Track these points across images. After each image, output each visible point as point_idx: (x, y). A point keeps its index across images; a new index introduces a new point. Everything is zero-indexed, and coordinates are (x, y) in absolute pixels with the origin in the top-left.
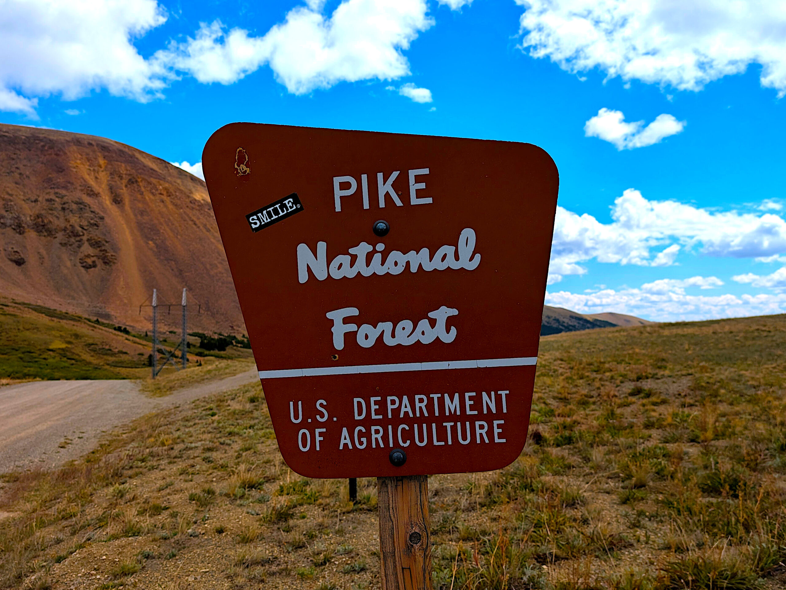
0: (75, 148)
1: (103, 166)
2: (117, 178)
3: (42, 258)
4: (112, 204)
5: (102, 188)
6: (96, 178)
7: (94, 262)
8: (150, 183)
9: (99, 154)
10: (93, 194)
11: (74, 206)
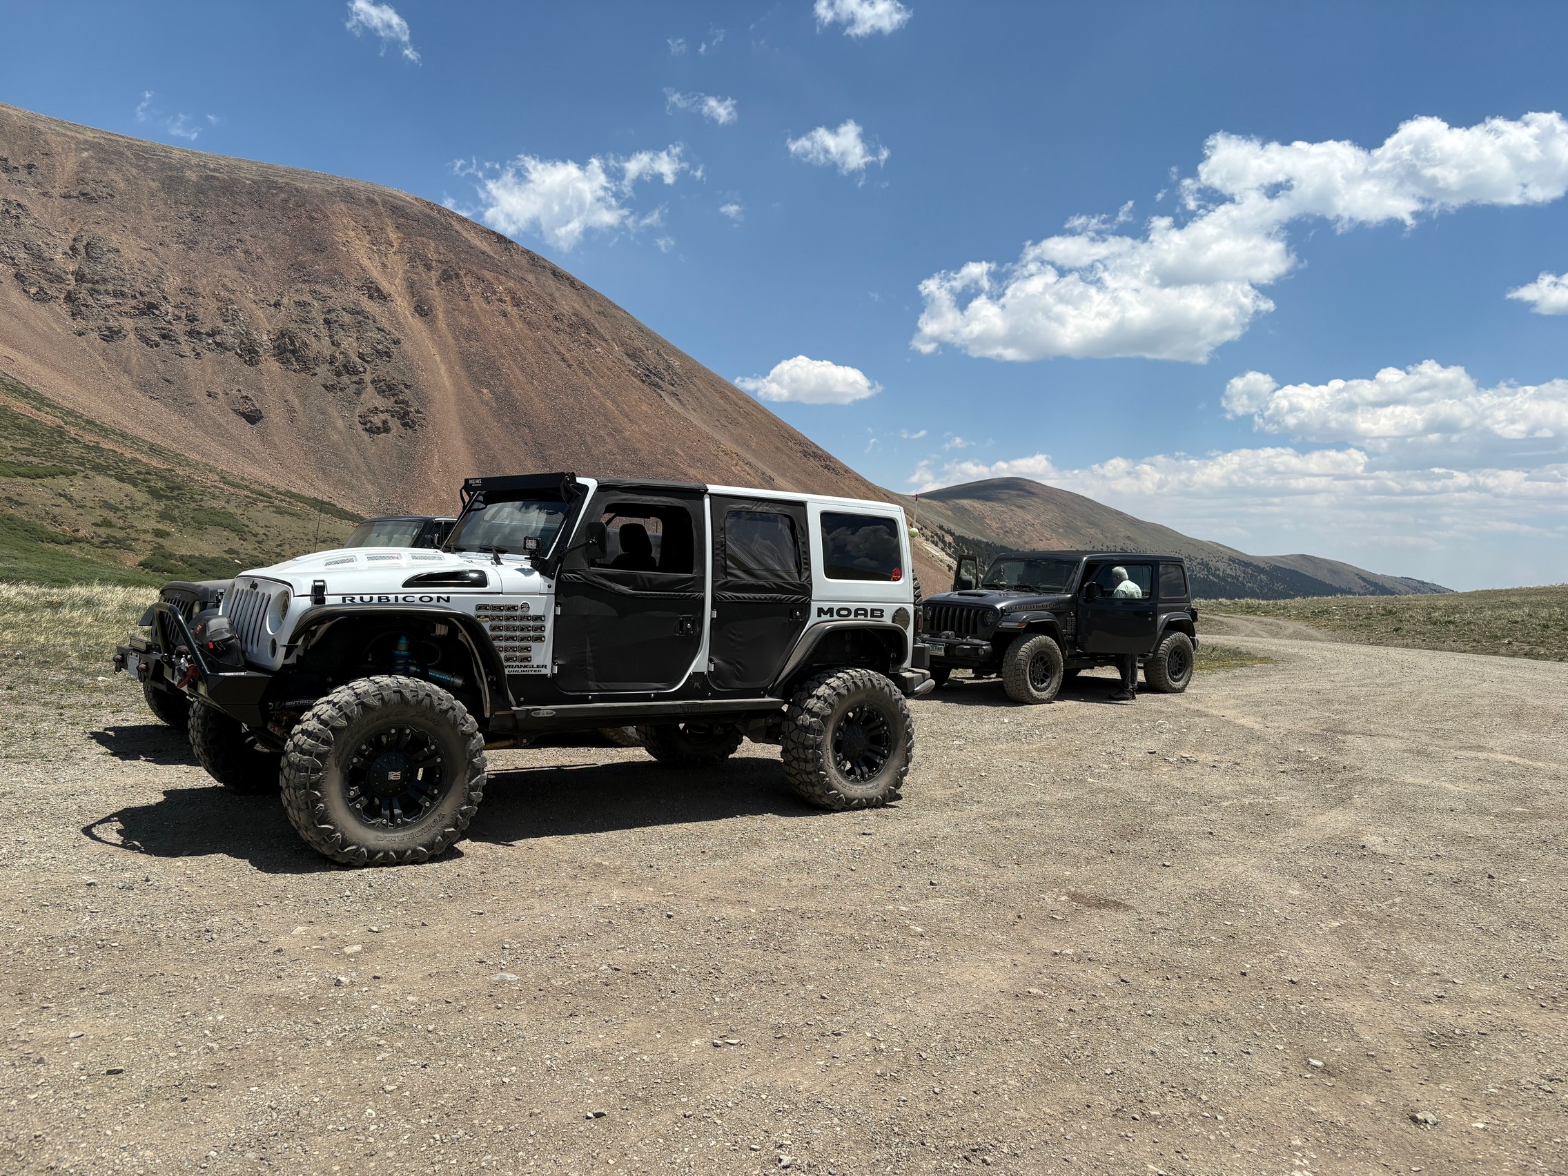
0: (343, 206)
1: (396, 245)
2: (421, 267)
4: (413, 316)
5: (393, 285)
6: (384, 266)
7: (385, 422)
9: (389, 221)
10: (379, 296)
11: (347, 318)
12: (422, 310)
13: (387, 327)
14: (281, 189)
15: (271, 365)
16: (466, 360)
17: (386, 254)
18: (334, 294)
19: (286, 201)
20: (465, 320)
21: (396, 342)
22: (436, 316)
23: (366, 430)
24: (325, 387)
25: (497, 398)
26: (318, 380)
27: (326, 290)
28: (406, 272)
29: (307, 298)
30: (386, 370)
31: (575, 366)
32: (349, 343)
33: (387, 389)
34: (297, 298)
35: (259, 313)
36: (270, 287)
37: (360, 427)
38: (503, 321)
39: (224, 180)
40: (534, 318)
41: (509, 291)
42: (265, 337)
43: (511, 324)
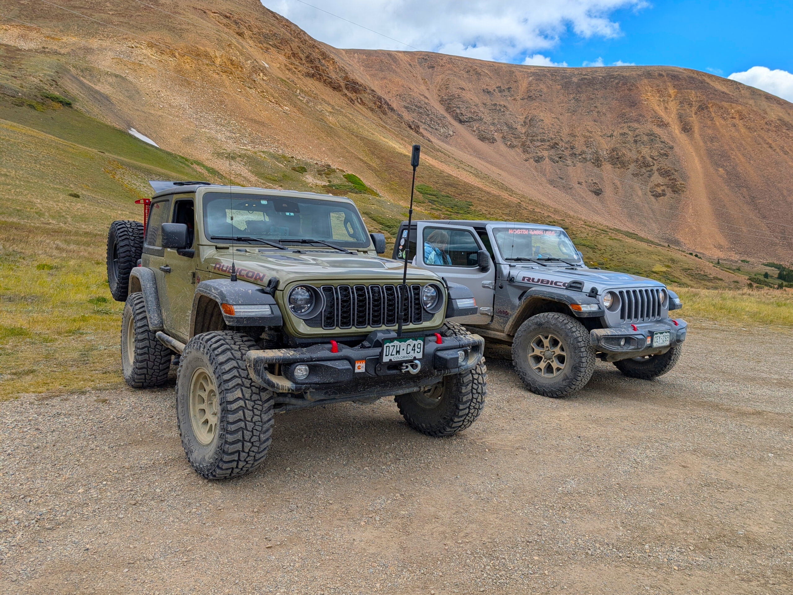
0: (646, 81)
1: (673, 96)
2: (686, 106)
3: (616, 188)
4: (681, 133)
5: (671, 119)
6: (666, 108)
7: (663, 191)
8: (721, 108)
9: (669, 84)
10: (663, 124)
11: (645, 138)
12: (686, 129)
13: (667, 140)
14: (615, 78)
15: (608, 167)
16: (710, 153)
17: (667, 102)
18: (639, 127)
19: (618, 83)
20: (710, 132)
21: (672, 148)
22: (694, 131)
23: (653, 195)
24: (633, 174)
25: (728, 173)
26: (630, 171)
27: (636, 125)
28: (677, 110)
29: (626, 130)
30: (665, 164)
31: (778, 150)
32: (645, 151)
33: (665, 173)
34: (621, 131)
35: (602, 141)
36: (608, 128)
37: (650, 193)
38: (733, 129)
39: (589, 79)
40: (752, 125)
41: (738, 112)
42: (605, 153)
43: (738, 130)
